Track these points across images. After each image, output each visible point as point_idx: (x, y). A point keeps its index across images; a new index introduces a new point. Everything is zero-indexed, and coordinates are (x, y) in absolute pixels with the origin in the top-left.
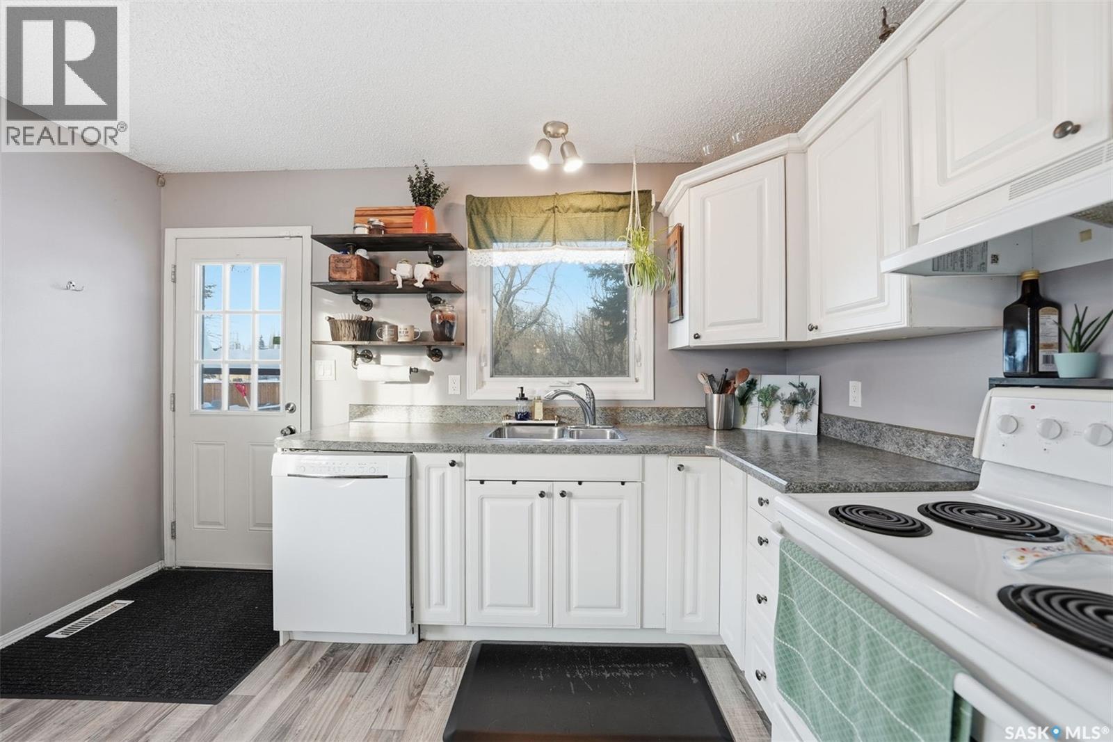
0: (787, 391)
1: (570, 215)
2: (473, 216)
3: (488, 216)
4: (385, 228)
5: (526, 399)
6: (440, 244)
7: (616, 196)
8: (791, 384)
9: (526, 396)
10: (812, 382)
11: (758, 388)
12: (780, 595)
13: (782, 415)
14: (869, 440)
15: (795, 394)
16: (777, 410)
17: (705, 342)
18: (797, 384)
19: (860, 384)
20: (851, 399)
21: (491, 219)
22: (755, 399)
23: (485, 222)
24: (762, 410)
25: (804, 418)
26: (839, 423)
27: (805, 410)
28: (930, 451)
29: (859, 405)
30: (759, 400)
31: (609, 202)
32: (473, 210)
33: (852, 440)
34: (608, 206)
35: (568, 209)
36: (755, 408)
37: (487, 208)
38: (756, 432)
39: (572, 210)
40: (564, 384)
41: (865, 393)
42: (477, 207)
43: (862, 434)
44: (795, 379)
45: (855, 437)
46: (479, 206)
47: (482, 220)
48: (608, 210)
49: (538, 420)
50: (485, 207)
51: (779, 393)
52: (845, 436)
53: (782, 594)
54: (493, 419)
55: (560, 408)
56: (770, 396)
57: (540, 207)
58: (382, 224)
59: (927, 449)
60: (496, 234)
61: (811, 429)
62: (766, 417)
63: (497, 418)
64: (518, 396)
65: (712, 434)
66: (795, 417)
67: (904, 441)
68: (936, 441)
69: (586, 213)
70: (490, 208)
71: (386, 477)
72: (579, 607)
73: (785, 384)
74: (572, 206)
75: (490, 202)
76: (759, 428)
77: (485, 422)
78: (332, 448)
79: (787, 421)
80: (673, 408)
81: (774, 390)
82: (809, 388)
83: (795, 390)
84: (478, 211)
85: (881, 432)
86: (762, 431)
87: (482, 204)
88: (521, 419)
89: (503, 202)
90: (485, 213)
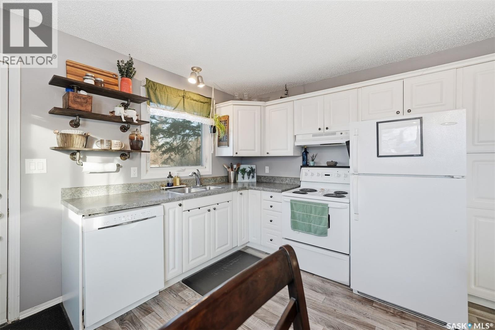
0: (248, 170)
1: (189, 100)
2: (149, 89)
3: (156, 91)
4: (104, 83)
5: (172, 177)
6: (135, 100)
7: (205, 98)
8: (249, 167)
9: (172, 176)
10: (254, 167)
11: (240, 169)
12: (291, 211)
13: (247, 177)
14: (272, 181)
15: (250, 170)
16: (246, 175)
17: (238, 155)
18: (250, 167)
19: (268, 167)
20: (266, 171)
21: (158, 93)
22: (240, 172)
23: (155, 94)
24: (242, 176)
25: (253, 177)
26: (263, 178)
27: (253, 175)
28: (287, 181)
29: (268, 172)
30: (241, 173)
31: (202, 100)
32: (150, 87)
33: (267, 182)
34: (202, 101)
35: (188, 98)
36: (240, 175)
37: (157, 88)
38: (241, 182)
39: (189, 99)
40: (183, 170)
41: (270, 169)
42: (150, 85)
43: (270, 180)
44: (250, 166)
45: (268, 181)
46: (152, 85)
47: (153, 92)
48: (202, 102)
49: (178, 186)
50: (156, 87)
51: (246, 170)
52: (265, 181)
53: (292, 211)
54: (155, 187)
55: (182, 180)
56: (244, 171)
57: (179, 94)
58: (103, 80)
59: (286, 181)
60: (160, 100)
61: (255, 180)
62: (243, 178)
63: (157, 187)
64: (168, 176)
65: (231, 184)
66: (251, 177)
67: (281, 180)
68: (288, 179)
69: (194, 101)
70: (158, 88)
71: (155, 217)
72: (218, 248)
73: (247, 167)
74: (190, 97)
75: (158, 85)
76: (242, 181)
77: (151, 190)
78: (123, 209)
79: (249, 178)
80: (217, 177)
81: (245, 169)
82: (253, 168)
83: (250, 169)
84: (152, 87)
85: (275, 179)
86: (242, 182)
87: (154, 85)
88: (171, 186)
89: (163, 87)
90: (156, 90)
